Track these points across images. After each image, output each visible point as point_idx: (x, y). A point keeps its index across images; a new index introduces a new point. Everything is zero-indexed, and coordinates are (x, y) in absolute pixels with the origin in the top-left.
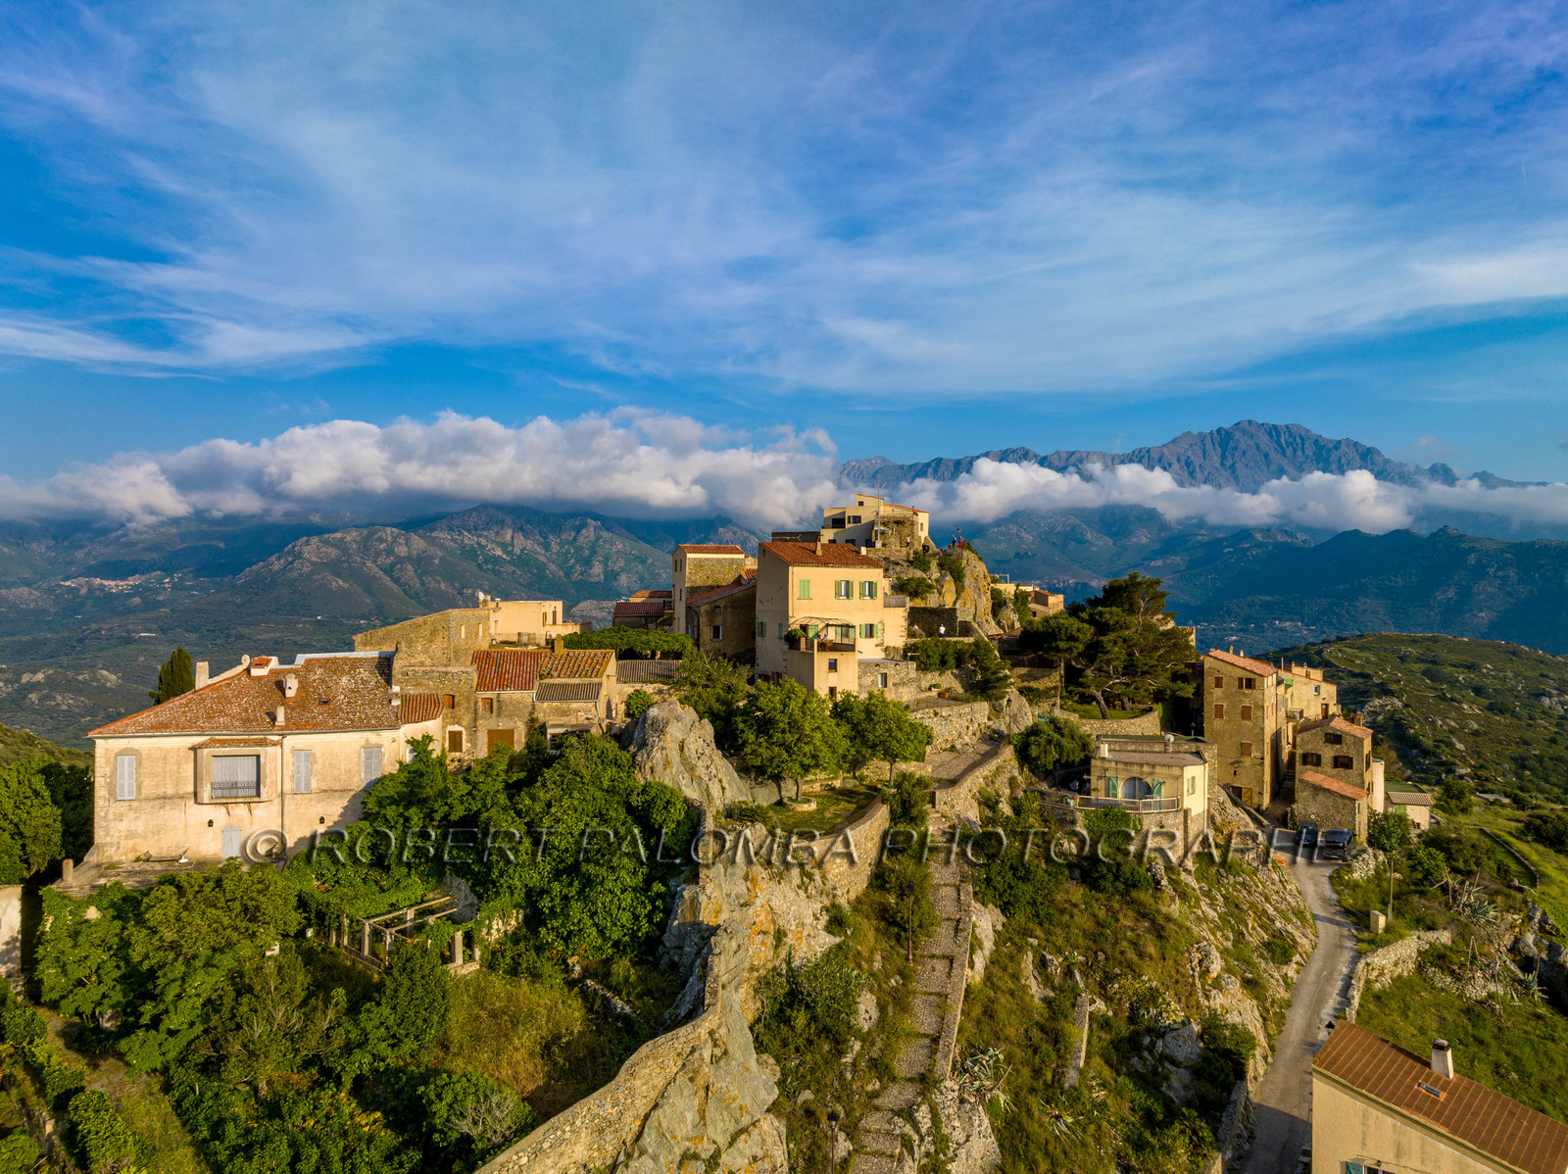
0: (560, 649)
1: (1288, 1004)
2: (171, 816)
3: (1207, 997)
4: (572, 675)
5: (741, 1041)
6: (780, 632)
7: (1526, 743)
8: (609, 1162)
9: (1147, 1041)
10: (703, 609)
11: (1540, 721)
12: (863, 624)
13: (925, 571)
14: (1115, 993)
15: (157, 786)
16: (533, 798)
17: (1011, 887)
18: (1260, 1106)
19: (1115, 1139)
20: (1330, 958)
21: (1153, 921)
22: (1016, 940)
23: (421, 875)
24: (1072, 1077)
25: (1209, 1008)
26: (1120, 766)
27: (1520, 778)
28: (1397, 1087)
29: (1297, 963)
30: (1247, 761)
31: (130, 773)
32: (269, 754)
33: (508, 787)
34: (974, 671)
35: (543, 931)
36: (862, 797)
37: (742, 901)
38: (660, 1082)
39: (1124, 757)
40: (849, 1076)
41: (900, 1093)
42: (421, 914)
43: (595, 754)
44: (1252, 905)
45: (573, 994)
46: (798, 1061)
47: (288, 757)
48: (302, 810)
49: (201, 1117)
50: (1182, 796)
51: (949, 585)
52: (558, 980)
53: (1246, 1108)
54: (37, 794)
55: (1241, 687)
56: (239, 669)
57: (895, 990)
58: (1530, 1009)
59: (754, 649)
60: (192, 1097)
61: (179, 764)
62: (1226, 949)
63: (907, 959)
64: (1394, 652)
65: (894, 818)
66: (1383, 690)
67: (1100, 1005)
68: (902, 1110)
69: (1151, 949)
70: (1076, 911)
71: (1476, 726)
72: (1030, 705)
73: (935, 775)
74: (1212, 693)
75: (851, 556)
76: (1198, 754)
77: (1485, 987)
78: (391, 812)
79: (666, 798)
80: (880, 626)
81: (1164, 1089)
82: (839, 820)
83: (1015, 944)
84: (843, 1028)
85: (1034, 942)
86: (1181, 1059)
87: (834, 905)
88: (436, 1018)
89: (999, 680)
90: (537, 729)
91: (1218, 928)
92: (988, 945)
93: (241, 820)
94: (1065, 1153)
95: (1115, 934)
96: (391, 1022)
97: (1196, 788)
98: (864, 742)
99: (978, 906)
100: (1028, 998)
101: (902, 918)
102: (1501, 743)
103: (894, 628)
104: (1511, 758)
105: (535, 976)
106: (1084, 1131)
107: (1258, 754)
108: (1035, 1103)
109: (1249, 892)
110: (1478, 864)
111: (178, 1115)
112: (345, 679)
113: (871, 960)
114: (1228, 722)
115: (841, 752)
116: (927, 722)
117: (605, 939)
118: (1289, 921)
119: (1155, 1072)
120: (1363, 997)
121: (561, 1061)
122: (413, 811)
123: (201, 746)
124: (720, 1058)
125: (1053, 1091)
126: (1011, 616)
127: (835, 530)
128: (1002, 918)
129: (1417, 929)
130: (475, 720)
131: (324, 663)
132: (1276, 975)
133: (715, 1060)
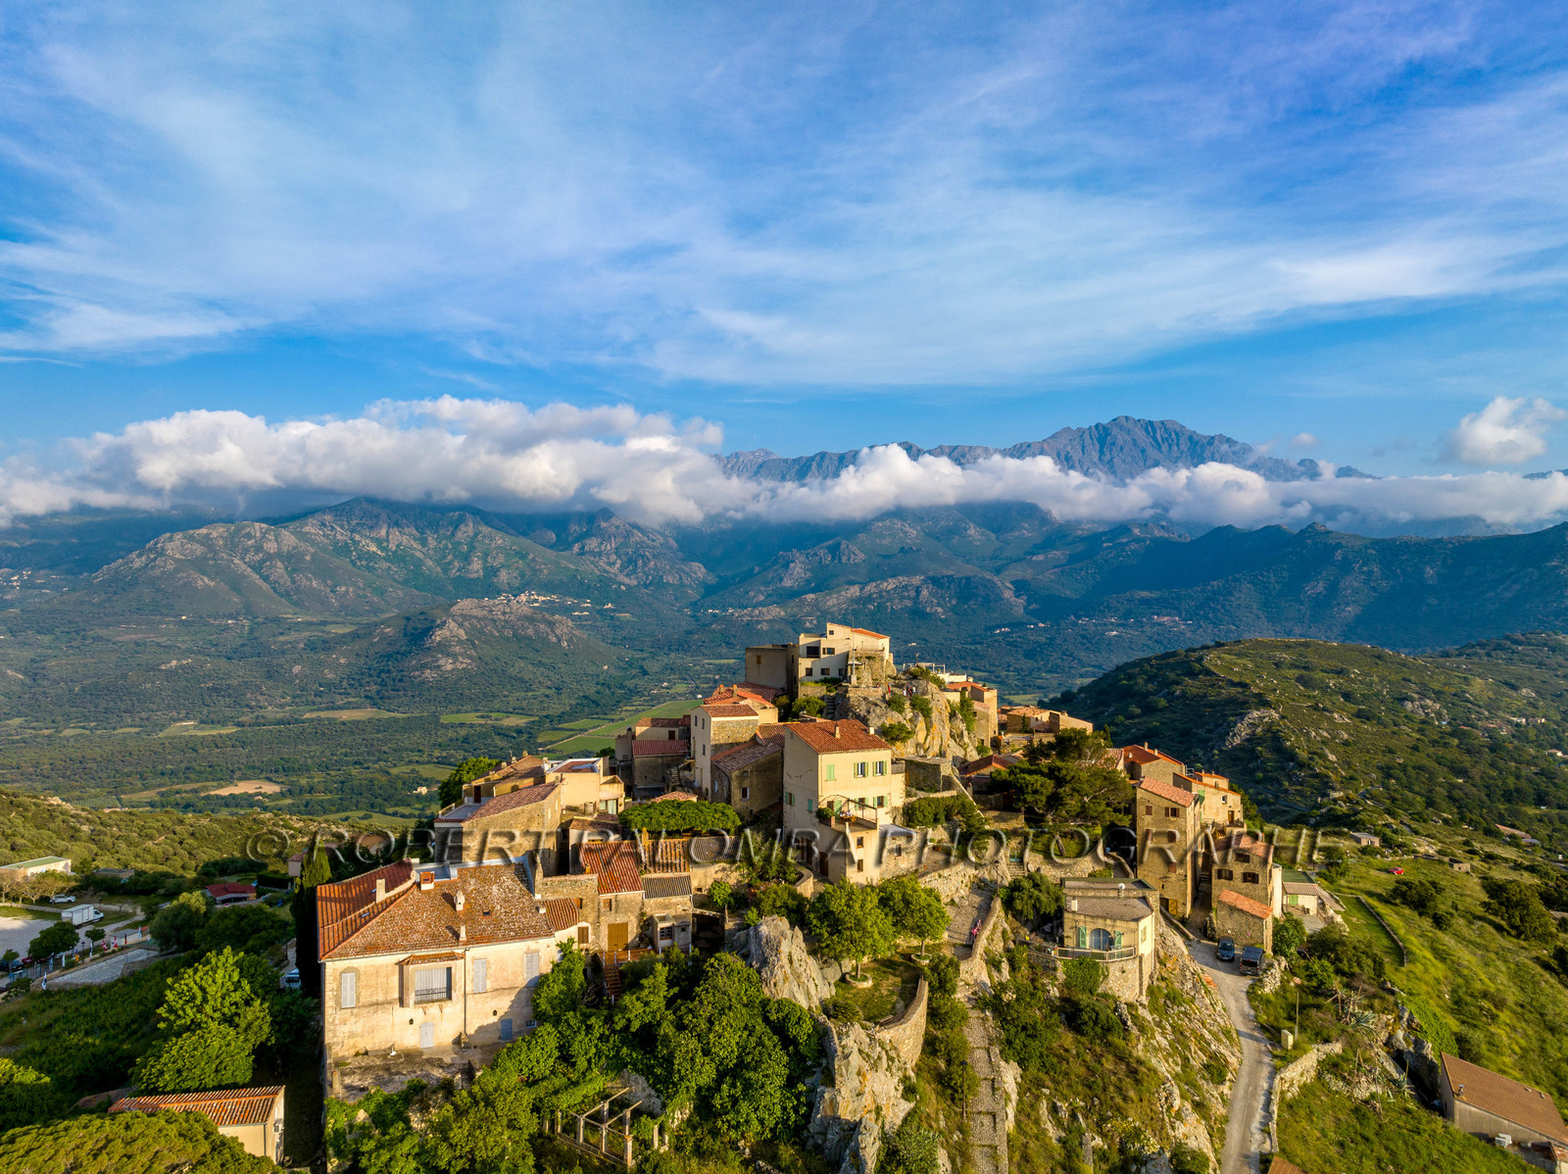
1: (1226, 1119)
2: (382, 1018)
3: (1173, 1128)
4: (664, 869)
6: (810, 806)
7: (1391, 751)
9: (1134, 1168)
11: (1403, 727)
12: (875, 797)
13: (900, 712)
14: (1109, 1131)
15: (371, 995)
16: (695, 1014)
17: (1025, 1046)
20: (1253, 1074)
21: (1128, 1064)
22: (1033, 1090)
23: (602, 1069)
25: (1175, 1137)
26: (1088, 919)
27: (1386, 787)
29: (1230, 1081)
30: (1173, 877)
31: (351, 986)
32: (457, 966)
34: (960, 825)
44: (1193, 1031)
47: (469, 965)
48: (480, 1006)
50: (1137, 945)
51: (921, 723)
52: (737, 1162)
55: (1167, 815)
56: (410, 883)
57: (958, 1144)
58: (1402, 1105)
59: (781, 813)
61: (388, 977)
62: (1177, 1075)
63: (962, 1117)
64: (1269, 658)
65: (932, 990)
66: (1261, 701)
67: (1098, 1141)
69: (1132, 1094)
70: (1070, 1058)
71: (1346, 736)
74: (1143, 820)
75: (862, 736)
76: (1145, 902)
77: (1368, 1089)
80: (888, 797)
83: (1033, 1094)
85: (1046, 1091)
87: (905, 1076)
90: (647, 924)
91: (1169, 1054)
92: (1014, 1097)
93: (434, 1018)
95: (1103, 1078)
97: (1147, 936)
99: (1003, 1063)
100: (1047, 1140)
101: (953, 1081)
102: (1368, 752)
103: (898, 791)
104: (1378, 767)
105: (717, 1157)
107: (1182, 872)
109: (1190, 1019)
110: (1359, 964)
112: (495, 888)
113: (937, 1120)
116: (934, 886)
118: (1219, 1040)
120: (1280, 1109)
122: (593, 1020)
123: (404, 962)
127: (812, 660)
128: (1020, 1071)
129: (1317, 1043)
130: (599, 917)
131: (476, 875)
132: (1215, 1093)
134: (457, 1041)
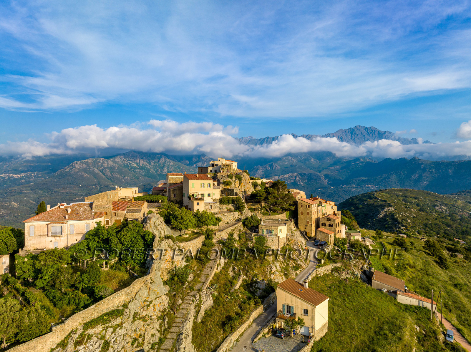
0: (133, 201)
2: (42, 239)
4: (135, 207)
6: (188, 196)
7: (428, 220)
8: (129, 301)
10: (172, 189)
11: (433, 214)
12: (208, 194)
13: (231, 179)
14: (249, 275)
15: (39, 233)
19: (239, 302)
20: (309, 269)
22: (229, 264)
24: (233, 291)
25: (270, 278)
26: (265, 227)
27: (425, 230)
28: (294, 290)
29: (300, 270)
30: (308, 225)
31: (33, 230)
32: (64, 225)
33: (116, 232)
34: (236, 204)
35: (122, 261)
36: (199, 234)
38: (140, 287)
40: (184, 289)
41: (194, 292)
45: (127, 273)
46: (174, 287)
47: (69, 226)
48: (72, 238)
49: (51, 296)
50: (278, 233)
51: (238, 182)
52: (124, 271)
54: (10, 235)
55: (307, 207)
56: (57, 206)
57: (198, 273)
58: (355, 281)
59: (183, 200)
60: (49, 293)
61: (44, 228)
63: (202, 268)
64: (395, 194)
65: (206, 238)
66: (389, 205)
67: (245, 277)
68: (194, 295)
69: (258, 266)
71: (414, 215)
72: (251, 212)
73: (218, 229)
74: (300, 209)
75: (205, 177)
77: (346, 276)
78: (91, 238)
79: (148, 234)
80: (212, 194)
83: (228, 265)
84: (185, 281)
85: (233, 264)
86: (261, 288)
88: (98, 277)
89: (242, 206)
90: (126, 219)
91: (283, 263)
92: (222, 265)
93: (58, 240)
94: (227, 304)
96: (88, 277)
97: (283, 232)
98: (200, 222)
100: (229, 276)
102: (421, 220)
103: (217, 194)
104: (423, 224)
105: (120, 270)
106: (232, 300)
107: (311, 224)
108: (223, 295)
111: (46, 296)
112: (82, 209)
113: (194, 268)
114: (304, 216)
115: (194, 224)
116: (221, 217)
117: (135, 263)
118: (302, 261)
119: (255, 291)
120: (314, 278)
121: (122, 284)
122: (96, 237)
123: (49, 224)
124: (153, 283)
125: (228, 293)
126: (259, 189)
128: (227, 260)
129: (333, 263)
130: (112, 217)
131: (77, 205)
132: (294, 273)
133: (151, 283)
134: (64, 247)
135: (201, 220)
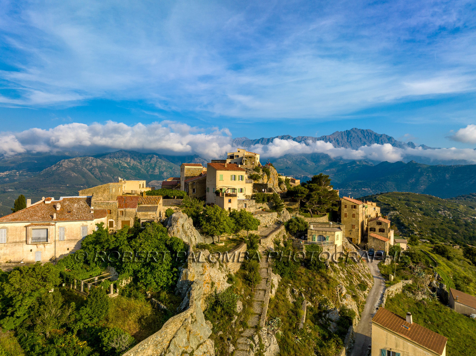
0: (145, 196)
1: (365, 303)
2: (18, 248)
3: (342, 301)
4: (149, 204)
5: (200, 317)
6: (214, 190)
7: (434, 224)
8: (159, 354)
9: (324, 314)
10: (190, 183)
11: (438, 218)
12: (239, 188)
13: (258, 172)
14: (314, 300)
15: (14, 239)
16: (136, 242)
17: (283, 269)
18: (357, 333)
19: (314, 344)
20: (377, 289)
21: (326, 278)
22: (285, 284)
23: (100, 266)
24: (301, 326)
25: (342, 304)
26: (316, 232)
27: (432, 235)
28: (396, 327)
29: (368, 290)
30: (354, 230)
31: (5, 235)
32: (51, 228)
33: (128, 238)
34: (273, 203)
35: (139, 283)
36: (238, 241)
37: (201, 274)
38: (175, 330)
39: (317, 229)
40: (234, 327)
41: (249, 332)
42: (100, 278)
43: (156, 228)
44: (355, 273)
45: (148, 303)
46: (218, 322)
47: (57, 229)
48: (61, 246)
49: (27, 344)
50: (335, 240)
51: (266, 177)
52: (143, 298)
53: (352, 334)
55: (352, 208)
56: (41, 201)
57: (248, 300)
58: (434, 303)
59: (205, 196)
60: (24, 338)
61: (21, 232)
62: (347, 287)
63: (252, 291)
64: (397, 198)
65: (248, 248)
66: (394, 209)
67: (310, 304)
68: (250, 337)
69: (325, 287)
70: (303, 276)
71: (420, 220)
72: (290, 213)
73: (261, 234)
74: (344, 210)
75: (235, 167)
76: (339, 228)
77: (422, 296)
78: (90, 246)
79: (178, 242)
80: (244, 189)
81: (328, 329)
82: (231, 248)
83: (284, 286)
84: (232, 312)
85: (290, 285)
86: (333, 320)
87: (229, 274)
88: (104, 311)
89: (280, 205)
90: (137, 220)
91: (345, 280)
92: (276, 286)
93: (41, 249)
94: (299, 349)
95: (314, 282)
96: (90, 313)
97: (339, 238)
98: (239, 225)
99: (273, 274)
100: (288, 302)
101: (250, 278)
102: (427, 225)
103: (249, 189)
104: (430, 229)
105: (136, 297)
106: (305, 342)
107: (357, 228)
108: (290, 334)
109: (354, 269)
110: (420, 260)
111: (20, 344)
112: (76, 205)
113: (241, 291)
114: (348, 218)
115: (232, 227)
116: (258, 218)
117: (158, 286)
118: (366, 278)
119: (326, 324)
120: (387, 300)
121: (144, 324)
122: (97, 246)
123: (28, 226)
124: (194, 322)
125: (295, 330)
126: (284, 186)
127: (231, 159)
128: (281, 278)
129: (403, 280)
130: (118, 217)
131: (69, 200)
132: (362, 294)
133: (192, 322)
134: (51, 260)
135: (241, 223)
